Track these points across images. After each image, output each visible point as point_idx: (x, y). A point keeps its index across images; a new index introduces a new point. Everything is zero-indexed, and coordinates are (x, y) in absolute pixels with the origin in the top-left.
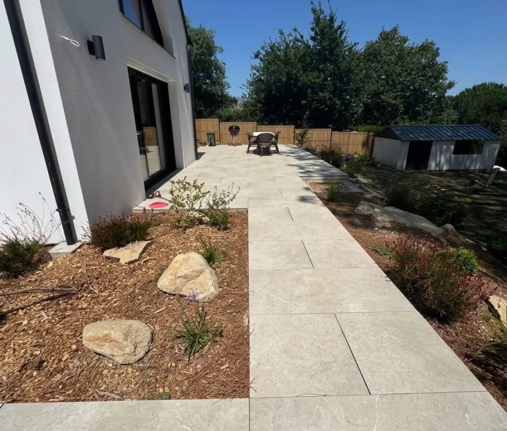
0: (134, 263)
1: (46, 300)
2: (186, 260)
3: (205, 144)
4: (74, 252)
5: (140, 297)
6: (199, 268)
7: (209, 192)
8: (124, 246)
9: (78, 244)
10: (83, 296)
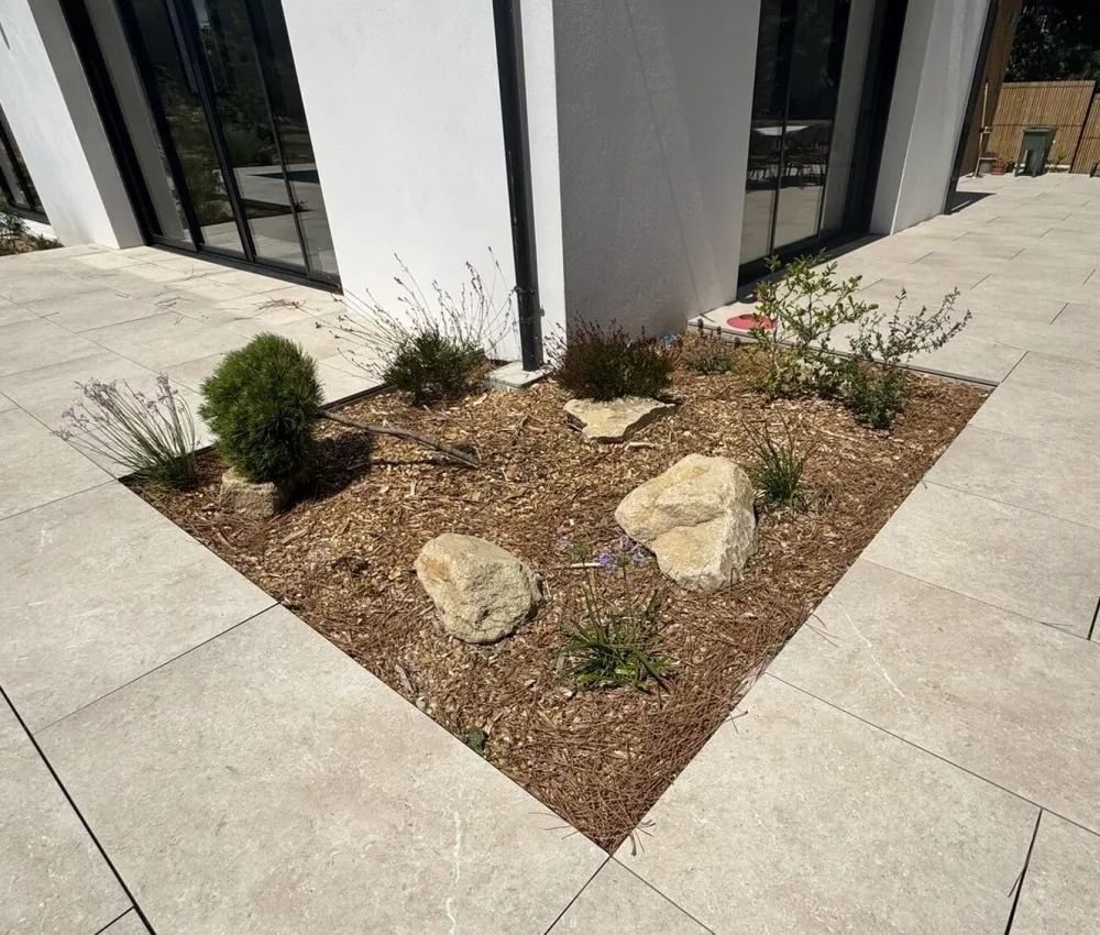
0: (610, 443)
1: (429, 462)
2: (700, 471)
3: (1009, 168)
4: (526, 386)
5: (572, 522)
6: (713, 501)
7: (874, 307)
8: (609, 399)
9: (540, 373)
10: (482, 478)
